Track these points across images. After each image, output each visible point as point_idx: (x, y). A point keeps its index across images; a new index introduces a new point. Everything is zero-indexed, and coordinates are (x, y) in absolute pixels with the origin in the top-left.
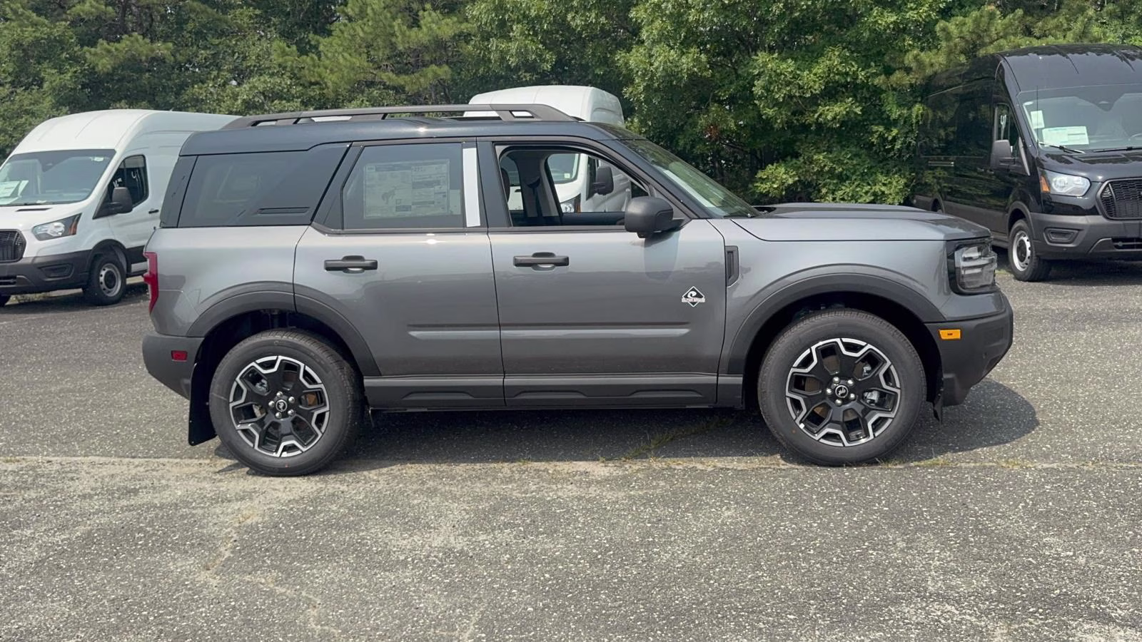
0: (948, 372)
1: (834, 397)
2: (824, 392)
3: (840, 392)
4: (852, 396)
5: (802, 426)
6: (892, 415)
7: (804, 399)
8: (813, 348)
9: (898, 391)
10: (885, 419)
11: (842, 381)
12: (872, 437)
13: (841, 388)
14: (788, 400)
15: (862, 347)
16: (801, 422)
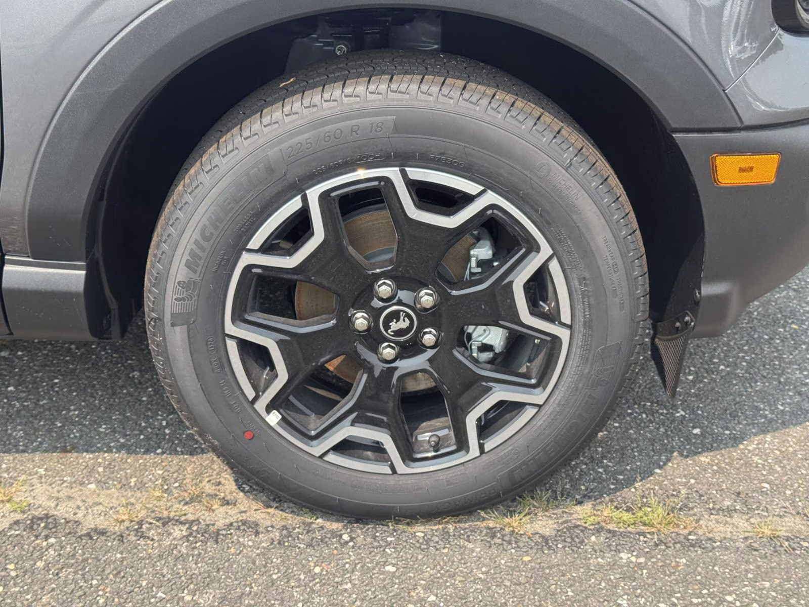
0: (715, 278)
1: (373, 338)
2: (346, 322)
3: (395, 326)
4: (429, 338)
5: (274, 418)
6: (538, 397)
7: (280, 343)
8: (314, 194)
9: (564, 334)
10: (517, 407)
11: (403, 295)
12: (474, 451)
13: (395, 316)
14: (232, 346)
15: (468, 199)
16: (269, 408)
